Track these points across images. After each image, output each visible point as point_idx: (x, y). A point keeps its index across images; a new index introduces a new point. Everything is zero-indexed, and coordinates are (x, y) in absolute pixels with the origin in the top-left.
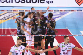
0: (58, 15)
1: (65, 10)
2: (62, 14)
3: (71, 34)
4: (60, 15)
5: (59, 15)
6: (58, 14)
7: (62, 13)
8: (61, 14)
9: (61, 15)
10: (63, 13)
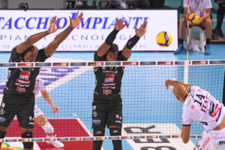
0: (47, 77)
1: (70, 61)
2: (60, 73)
3: (88, 136)
4: (54, 77)
5: (50, 77)
6: (48, 75)
7: (60, 70)
8: (57, 73)
9: (58, 76)
10: (63, 70)
